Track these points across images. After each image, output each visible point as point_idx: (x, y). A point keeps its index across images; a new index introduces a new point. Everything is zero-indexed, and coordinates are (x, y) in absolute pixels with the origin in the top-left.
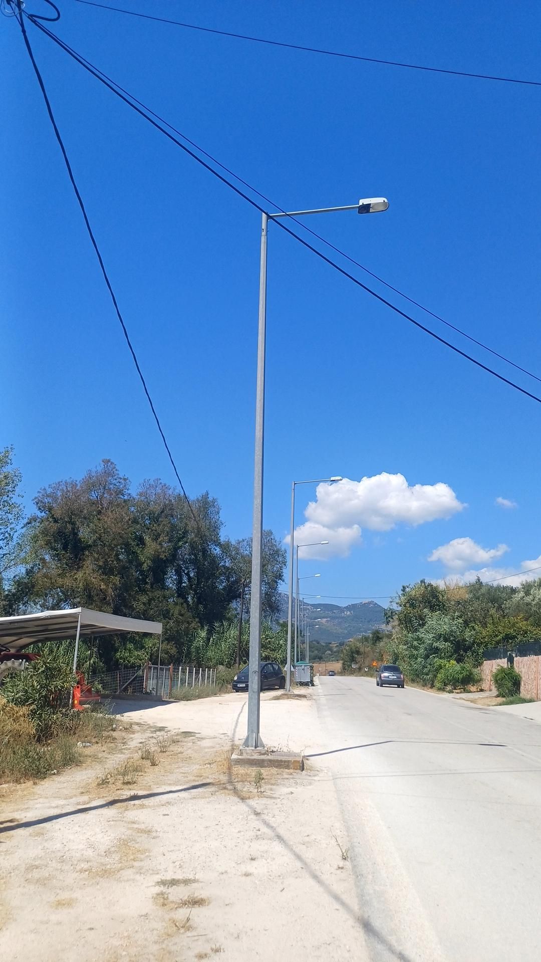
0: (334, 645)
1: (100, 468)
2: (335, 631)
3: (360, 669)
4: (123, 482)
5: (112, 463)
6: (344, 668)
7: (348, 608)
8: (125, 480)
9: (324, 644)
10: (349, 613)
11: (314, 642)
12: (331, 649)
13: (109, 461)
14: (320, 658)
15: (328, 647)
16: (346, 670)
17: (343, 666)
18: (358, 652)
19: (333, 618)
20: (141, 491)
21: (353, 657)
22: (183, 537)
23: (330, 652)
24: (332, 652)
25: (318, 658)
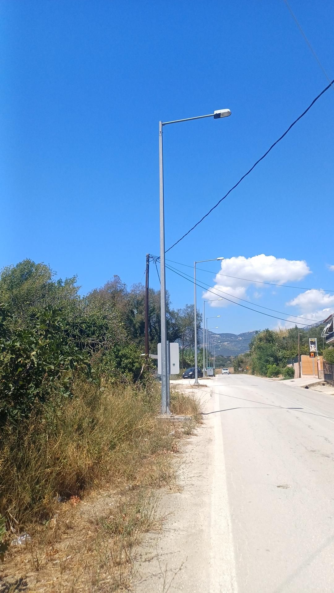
0: (232, 357)
1: (113, 280)
2: (233, 349)
3: (243, 370)
4: (124, 286)
5: (118, 277)
6: (235, 370)
7: (241, 335)
8: (125, 285)
9: (226, 357)
10: (241, 338)
11: (220, 356)
12: (230, 360)
13: (117, 276)
14: (224, 366)
15: (228, 358)
16: (236, 371)
17: (234, 370)
18: (242, 362)
19: (231, 342)
20: (132, 289)
21: (239, 364)
22: (153, 311)
23: (229, 362)
24: (230, 362)
25: (223, 366)
